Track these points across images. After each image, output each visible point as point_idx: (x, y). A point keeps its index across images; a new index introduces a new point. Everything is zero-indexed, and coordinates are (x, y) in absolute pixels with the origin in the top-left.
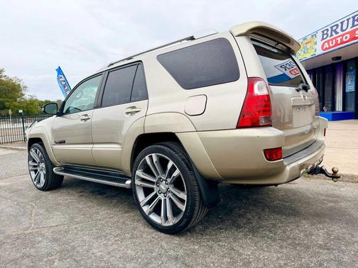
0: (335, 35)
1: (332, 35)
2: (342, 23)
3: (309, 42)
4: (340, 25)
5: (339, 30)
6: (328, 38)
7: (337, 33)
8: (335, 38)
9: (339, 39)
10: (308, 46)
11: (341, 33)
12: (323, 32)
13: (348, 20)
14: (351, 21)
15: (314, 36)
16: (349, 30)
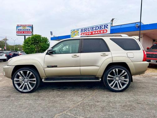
0: (86, 32)
1: (85, 31)
2: (88, 28)
3: (76, 32)
4: (87, 29)
5: (87, 30)
6: (83, 32)
7: (86, 31)
8: (86, 33)
9: (87, 33)
10: (76, 33)
11: (88, 32)
12: (81, 30)
13: (90, 28)
14: (91, 28)
15: (78, 30)
16: (91, 31)
